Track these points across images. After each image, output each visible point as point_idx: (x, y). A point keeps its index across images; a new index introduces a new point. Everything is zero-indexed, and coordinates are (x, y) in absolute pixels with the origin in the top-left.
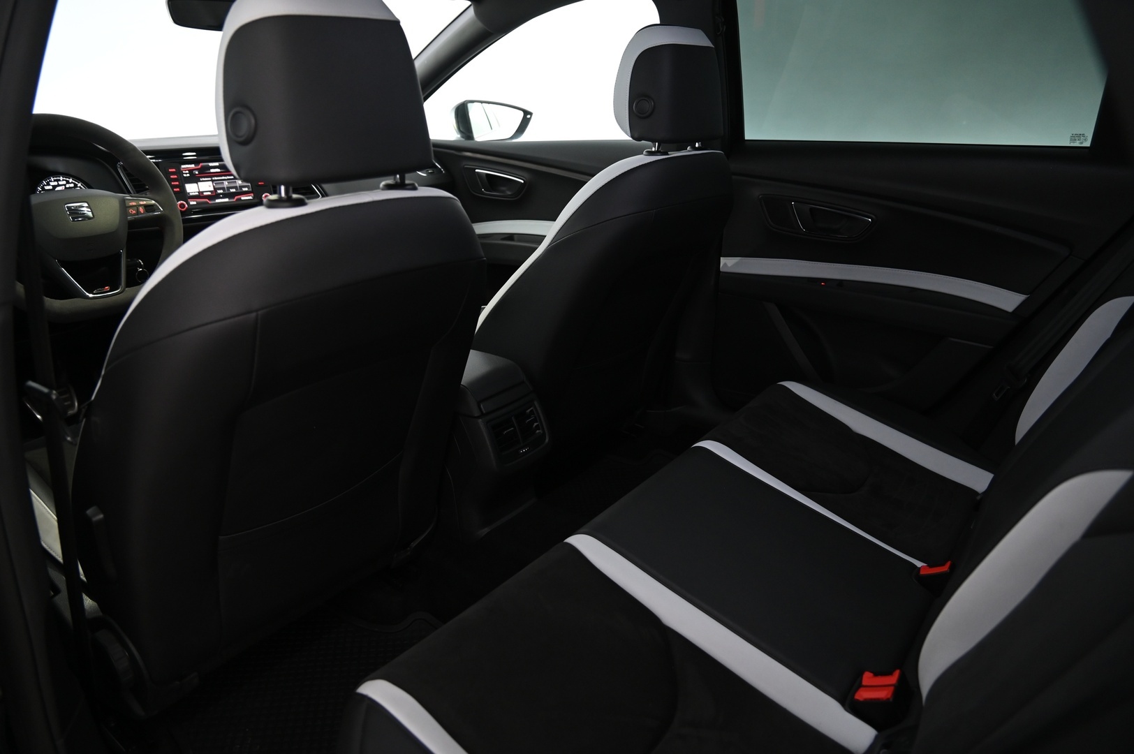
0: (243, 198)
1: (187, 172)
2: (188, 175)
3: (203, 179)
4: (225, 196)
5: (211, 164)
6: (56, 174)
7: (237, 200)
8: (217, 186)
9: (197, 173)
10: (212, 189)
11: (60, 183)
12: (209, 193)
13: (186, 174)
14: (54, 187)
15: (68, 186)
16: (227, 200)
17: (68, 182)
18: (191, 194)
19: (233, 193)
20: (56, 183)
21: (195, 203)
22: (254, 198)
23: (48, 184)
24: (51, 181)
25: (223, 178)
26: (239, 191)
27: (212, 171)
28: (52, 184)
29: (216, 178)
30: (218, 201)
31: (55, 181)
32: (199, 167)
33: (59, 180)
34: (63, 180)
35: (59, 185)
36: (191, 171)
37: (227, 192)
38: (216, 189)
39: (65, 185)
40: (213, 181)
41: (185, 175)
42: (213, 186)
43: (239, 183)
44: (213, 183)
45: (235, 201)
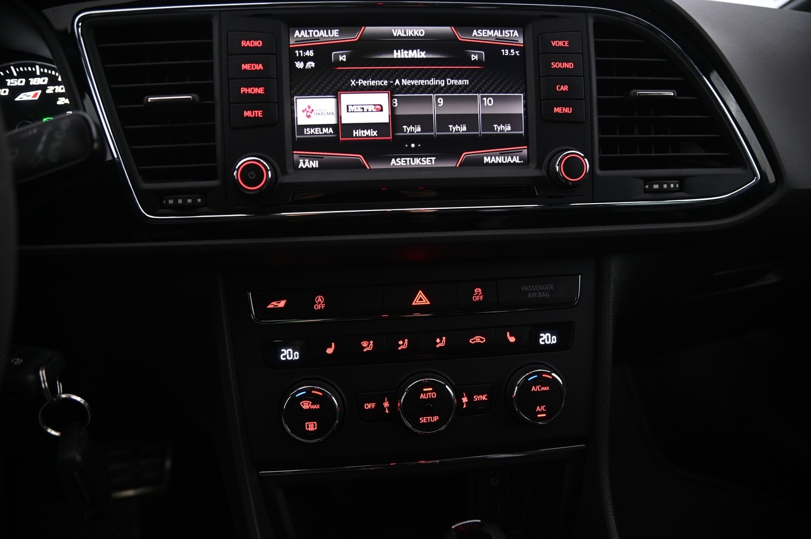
0: (490, 158)
1: (310, 53)
2: (311, 64)
3: (361, 82)
4: (425, 146)
5: (398, 31)
7: (466, 163)
8: (404, 111)
9: (343, 58)
10: (384, 117)
12: (373, 133)
13: (306, 59)
14: (16, 91)
15: (50, 90)
16: (428, 162)
18: (308, 132)
19: (459, 137)
20: (20, 82)
21: (315, 164)
22: (526, 161)
24: (11, 76)
25: (433, 82)
26: (480, 132)
27: (398, 54)
29: (405, 82)
30: (398, 163)
31: (20, 75)
32: (356, 37)
33: (34, 75)
34: (43, 75)
35: (28, 88)
36: (323, 51)
37: (435, 133)
38: (396, 119)
39: (43, 88)
40: (392, 91)
41: (300, 65)
42: (392, 109)
43: (485, 105)
44: (391, 98)
45: (458, 166)
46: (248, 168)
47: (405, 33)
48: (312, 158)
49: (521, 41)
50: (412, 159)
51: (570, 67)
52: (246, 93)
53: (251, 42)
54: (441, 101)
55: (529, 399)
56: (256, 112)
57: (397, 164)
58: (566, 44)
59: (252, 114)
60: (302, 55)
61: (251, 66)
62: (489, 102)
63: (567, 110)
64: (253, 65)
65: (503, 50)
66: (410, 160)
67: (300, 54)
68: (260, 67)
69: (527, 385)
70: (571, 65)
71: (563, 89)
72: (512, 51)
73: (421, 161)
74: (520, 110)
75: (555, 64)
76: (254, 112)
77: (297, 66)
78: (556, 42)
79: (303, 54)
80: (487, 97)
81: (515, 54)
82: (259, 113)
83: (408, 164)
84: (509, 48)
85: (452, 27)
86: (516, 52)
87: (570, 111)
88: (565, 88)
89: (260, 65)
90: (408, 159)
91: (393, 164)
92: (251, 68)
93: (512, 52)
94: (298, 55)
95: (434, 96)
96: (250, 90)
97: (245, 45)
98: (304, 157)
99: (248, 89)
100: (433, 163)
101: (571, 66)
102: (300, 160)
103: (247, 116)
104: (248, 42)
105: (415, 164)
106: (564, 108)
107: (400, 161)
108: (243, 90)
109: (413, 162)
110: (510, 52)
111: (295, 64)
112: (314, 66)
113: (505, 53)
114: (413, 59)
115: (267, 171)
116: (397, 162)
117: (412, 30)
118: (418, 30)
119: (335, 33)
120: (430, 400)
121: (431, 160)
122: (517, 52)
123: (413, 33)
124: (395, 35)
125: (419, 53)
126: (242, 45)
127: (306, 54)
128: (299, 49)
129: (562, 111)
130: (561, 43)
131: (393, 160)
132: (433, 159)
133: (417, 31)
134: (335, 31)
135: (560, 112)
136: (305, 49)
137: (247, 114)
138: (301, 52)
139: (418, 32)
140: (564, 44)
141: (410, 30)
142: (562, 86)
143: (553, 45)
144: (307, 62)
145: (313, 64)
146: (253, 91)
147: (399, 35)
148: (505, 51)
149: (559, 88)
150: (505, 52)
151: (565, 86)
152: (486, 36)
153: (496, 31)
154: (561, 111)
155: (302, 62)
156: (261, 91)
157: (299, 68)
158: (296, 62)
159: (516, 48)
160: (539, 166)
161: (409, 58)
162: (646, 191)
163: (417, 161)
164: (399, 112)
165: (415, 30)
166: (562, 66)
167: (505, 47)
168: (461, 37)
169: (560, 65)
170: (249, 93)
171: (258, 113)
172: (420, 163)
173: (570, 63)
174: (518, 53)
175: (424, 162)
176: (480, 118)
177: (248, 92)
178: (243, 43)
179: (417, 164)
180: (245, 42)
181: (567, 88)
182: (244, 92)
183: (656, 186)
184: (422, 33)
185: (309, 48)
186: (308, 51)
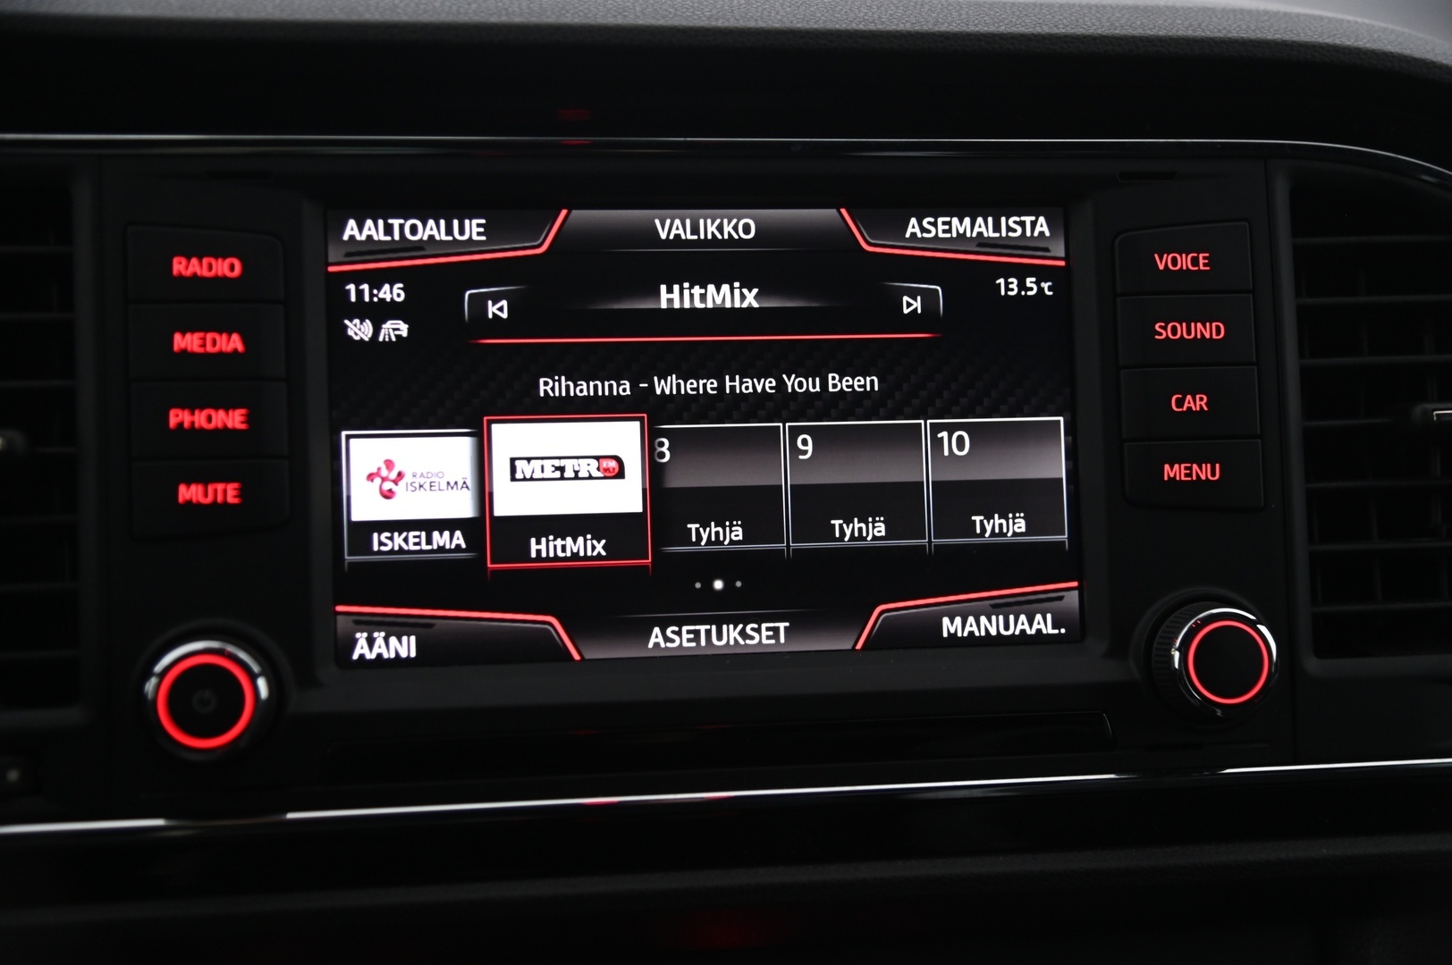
1: (393, 293)
2: (395, 329)
4: (757, 586)
5: (672, 227)
7: (887, 638)
8: (690, 476)
9: (498, 309)
10: (626, 497)
12: (593, 547)
13: (379, 313)
16: (763, 636)
19: (862, 555)
21: (406, 647)
22: (1077, 629)
26: (929, 539)
27: (671, 298)
32: (539, 244)
37: (788, 543)
38: (666, 502)
40: (652, 413)
43: (946, 451)
45: (859, 646)
46: (193, 679)
47: (695, 231)
48: (396, 628)
49: (1059, 249)
50: (714, 627)
51: (1214, 337)
52: (186, 425)
53: (205, 261)
54: (807, 445)
56: (220, 487)
57: (669, 645)
58: (1201, 261)
59: (206, 495)
60: (367, 299)
61: (204, 339)
62: (957, 444)
63: (1204, 472)
64: (209, 336)
65: (1001, 281)
66: (708, 632)
67: (360, 293)
68: (235, 343)
70: (1218, 328)
71: (1192, 405)
72: (1030, 282)
73: (743, 634)
74: (1055, 465)
75: (1165, 328)
76: (210, 488)
77: (350, 333)
78: (1168, 258)
79: (372, 295)
80: (951, 429)
81: (1041, 290)
82: (229, 492)
83: (703, 643)
84: (1021, 272)
85: (843, 211)
86: (1043, 284)
87: (1213, 474)
88: (1197, 403)
89: (235, 337)
90: (703, 628)
91: (657, 645)
92: (204, 345)
93: (1028, 285)
94: (353, 299)
95: (784, 428)
96: (200, 419)
97: (183, 273)
98: (370, 624)
99: (193, 414)
100: (782, 640)
101: (1218, 333)
102: (358, 635)
103: (189, 503)
104: (194, 261)
105: (724, 642)
106: (1195, 467)
107: (679, 633)
108: (177, 417)
109: (720, 637)
110: (1022, 286)
111: (347, 327)
112: (405, 334)
113: (1007, 289)
114: (719, 312)
115: (253, 678)
116: (667, 639)
117: (718, 221)
118: (735, 221)
119: (475, 230)
121: (776, 630)
122: (1045, 285)
123: (720, 228)
124: (663, 236)
125: (737, 292)
126: (175, 272)
127: (381, 295)
128: (358, 278)
129: (1189, 475)
130: (1185, 262)
131: (657, 630)
132: (782, 625)
133: (736, 226)
134: (475, 222)
135: (1183, 478)
136: (377, 280)
137: (189, 493)
138: (365, 287)
139: (735, 228)
140: (1195, 262)
141: (709, 221)
142: (1189, 397)
143: (1161, 267)
144: (385, 322)
145: (404, 329)
146: (209, 419)
147: (677, 236)
148: (1007, 284)
149: (1180, 403)
150: (1008, 286)
151: (1198, 396)
152: (948, 235)
153: (980, 220)
154: (1186, 475)
155: (367, 321)
156: (235, 419)
157: (357, 338)
158: (347, 322)
159: (1041, 274)
160: (1117, 650)
161: (706, 309)
163: (732, 634)
164: (678, 480)
165: (725, 221)
166: (1189, 333)
167: (1008, 271)
168: (871, 242)
169: (1182, 330)
170: (197, 425)
171: (225, 492)
172: (742, 642)
173: (1214, 324)
174: (1050, 289)
175: (752, 638)
176: (928, 494)
177: (193, 423)
178: (179, 266)
179: (732, 642)
180: (184, 261)
181: (1203, 403)
182: (180, 425)
184: (747, 229)
185: (391, 277)
186: (387, 287)
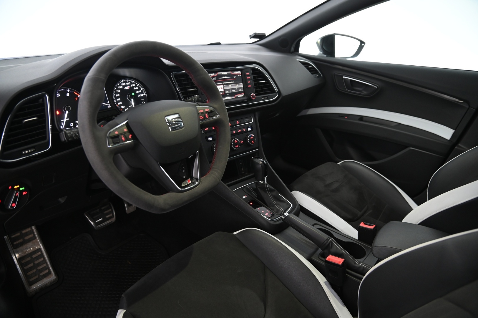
0: (239, 96)
3: (219, 83)
4: (230, 95)
5: (223, 73)
6: (125, 77)
7: (236, 98)
9: (215, 79)
10: (223, 90)
11: (128, 84)
14: (124, 87)
15: (131, 86)
16: (230, 98)
17: (131, 83)
19: (234, 92)
22: (245, 96)
23: (120, 85)
24: (122, 83)
25: (229, 82)
26: (237, 91)
27: (224, 78)
28: (123, 84)
29: (225, 83)
31: (124, 82)
32: (216, 75)
33: (127, 82)
34: (129, 82)
35: (126, 86)
37: (231, 92)
40: (223, 85)
42: (224, 88)
43: (237, 86)
44: (223, 86)
49: (241, 73)
51: (249, 78)
54: (231, 86)
55: (250, 140)
62: (238, 85)
66: (227, 98)
69: (250, 137)
74: (242, 86)
78: (247, 74)
95: (229, 85)
114: (226, 78)
119: (213, 74)
120: (236, 143)
123: (225, 73)
129: (249, 86)
131: (225, 98)
149: (248, 82)
150: (239, 76)
152: (236, 73)
159: (240, 75)
160: (247, 97)
162: (263, 99)
164: (225, 89)
168: (232, 73)
176: (237, 88)
183: (264, 98)
